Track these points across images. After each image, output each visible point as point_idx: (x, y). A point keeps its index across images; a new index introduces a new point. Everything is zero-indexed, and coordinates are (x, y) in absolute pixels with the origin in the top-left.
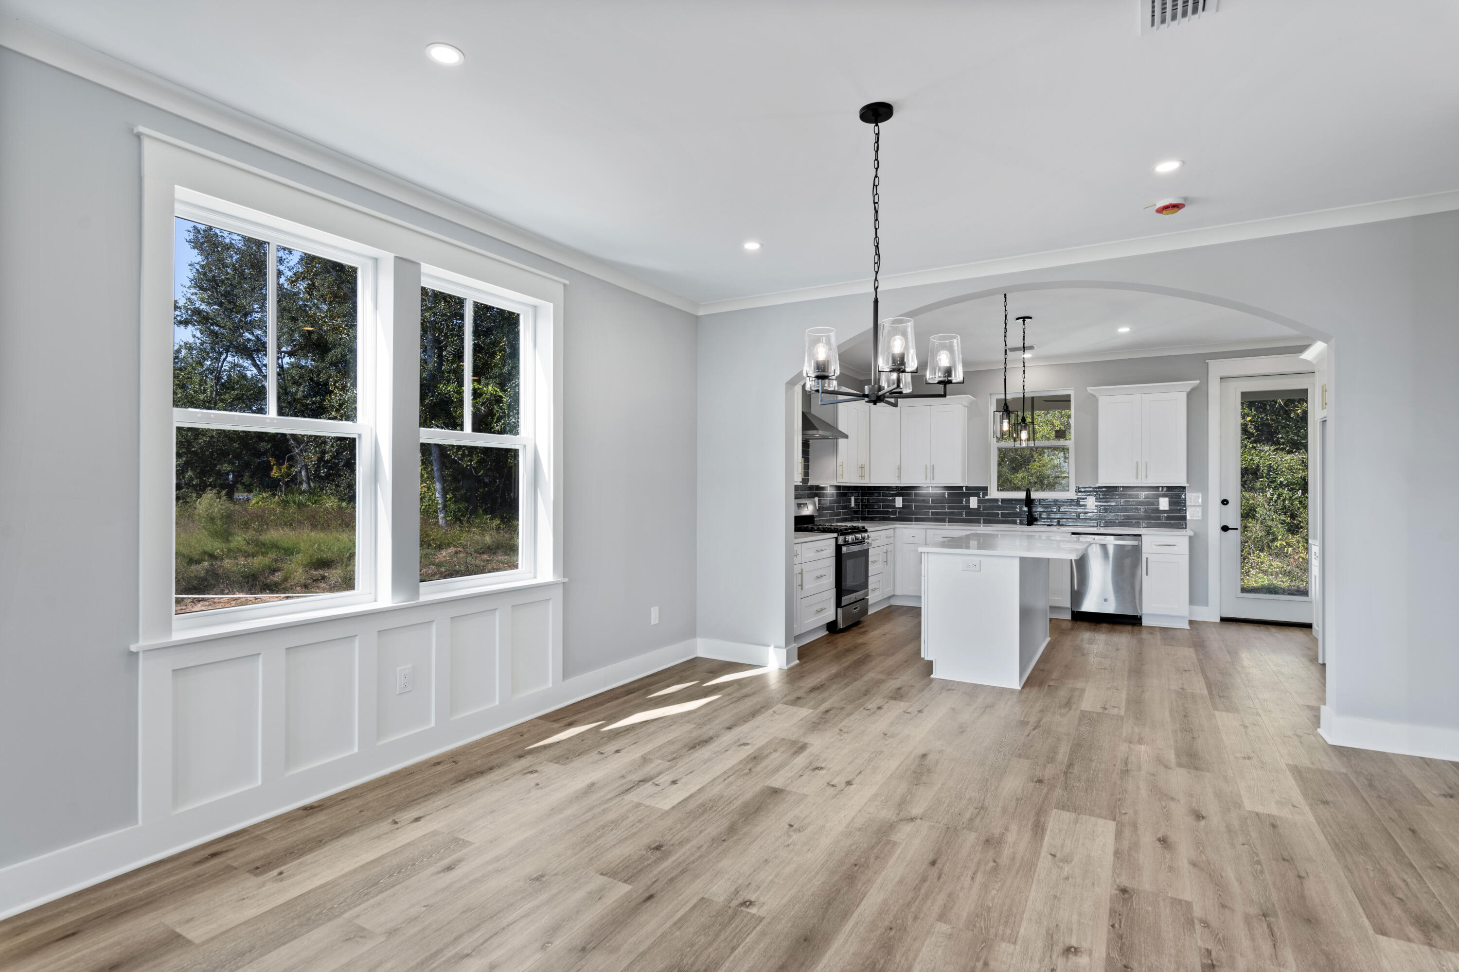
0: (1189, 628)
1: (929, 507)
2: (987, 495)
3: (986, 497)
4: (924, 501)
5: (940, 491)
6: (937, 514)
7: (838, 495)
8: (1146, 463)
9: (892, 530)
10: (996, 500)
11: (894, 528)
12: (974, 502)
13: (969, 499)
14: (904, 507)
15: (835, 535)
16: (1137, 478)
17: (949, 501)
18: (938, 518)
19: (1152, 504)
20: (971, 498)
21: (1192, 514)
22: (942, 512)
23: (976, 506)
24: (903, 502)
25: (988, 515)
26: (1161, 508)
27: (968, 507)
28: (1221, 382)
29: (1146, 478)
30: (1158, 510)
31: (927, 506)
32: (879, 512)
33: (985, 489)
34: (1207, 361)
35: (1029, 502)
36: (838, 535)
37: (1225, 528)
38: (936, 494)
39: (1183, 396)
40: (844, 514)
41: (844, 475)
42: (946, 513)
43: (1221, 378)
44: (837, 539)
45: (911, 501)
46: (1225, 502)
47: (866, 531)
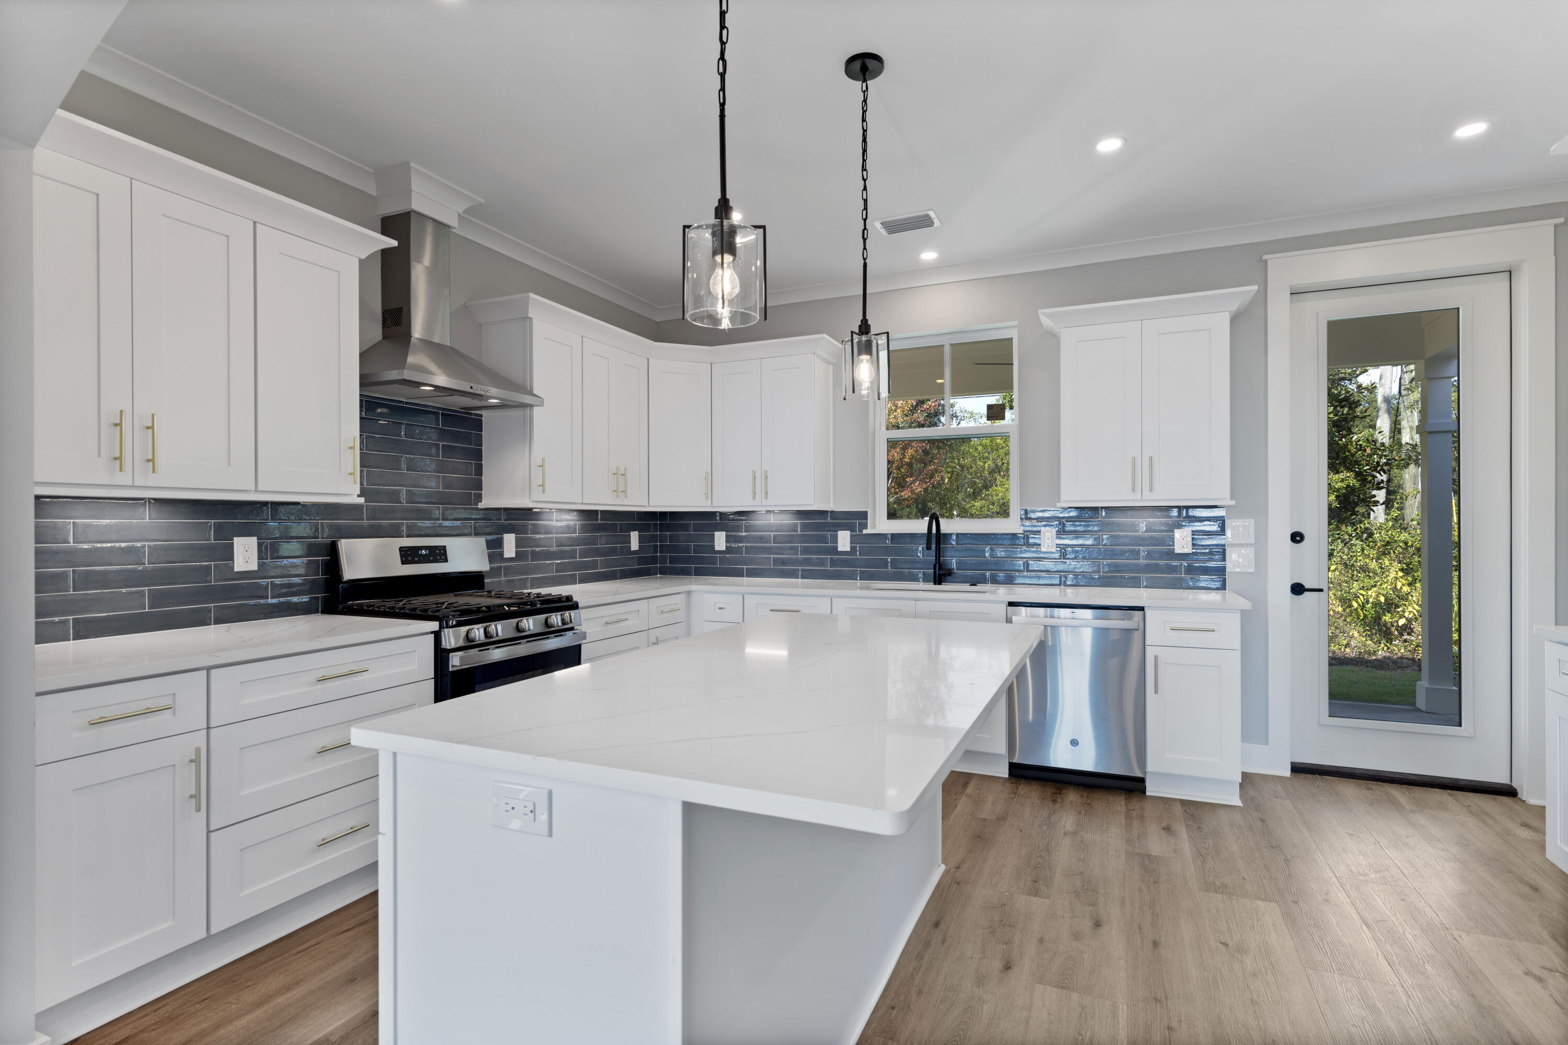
0: (1239, 803)
1: (769, 550)
2: (866, 528)
3: (865, 532)
4: (761, 539)
5: (787, 520)
6: (783, 562)
7: (584, 529)
8: (1151, 458)
9: (683, 596)
10: (882, 536)
11: (689, 593)
12: (844, 541)
13: (836, 536)
14: (729, 550)
15: (434, 626)
16: (1134, 490)
17: (803, 539)
18: (783, 570)
19: (1161, 542)
20: (839, 532)
21: (1236, 561)
22: (792, 559)
23: (848, 549)
24: (727, 542)
25: (869, 564)
26: (1178, 550)
27: (834, 550)
28: (1291, 302)
29: (1151, 490)
30: (1172, 555)
31: (766, 548)
32: (690, 560)
33: (863, 515)
34: (1265, 257)
35: (936, 540)
36: (441, 627)
37: (1298, 589)
38: (781, 525)
39: (1222, 321)
40: (606, 564)
41: (547, 486)
42: (797, 559)
43: (1291, 294)
44: (437, 635)
45: (739, 539)
46: (1297, 537)
47: (575, 606)
